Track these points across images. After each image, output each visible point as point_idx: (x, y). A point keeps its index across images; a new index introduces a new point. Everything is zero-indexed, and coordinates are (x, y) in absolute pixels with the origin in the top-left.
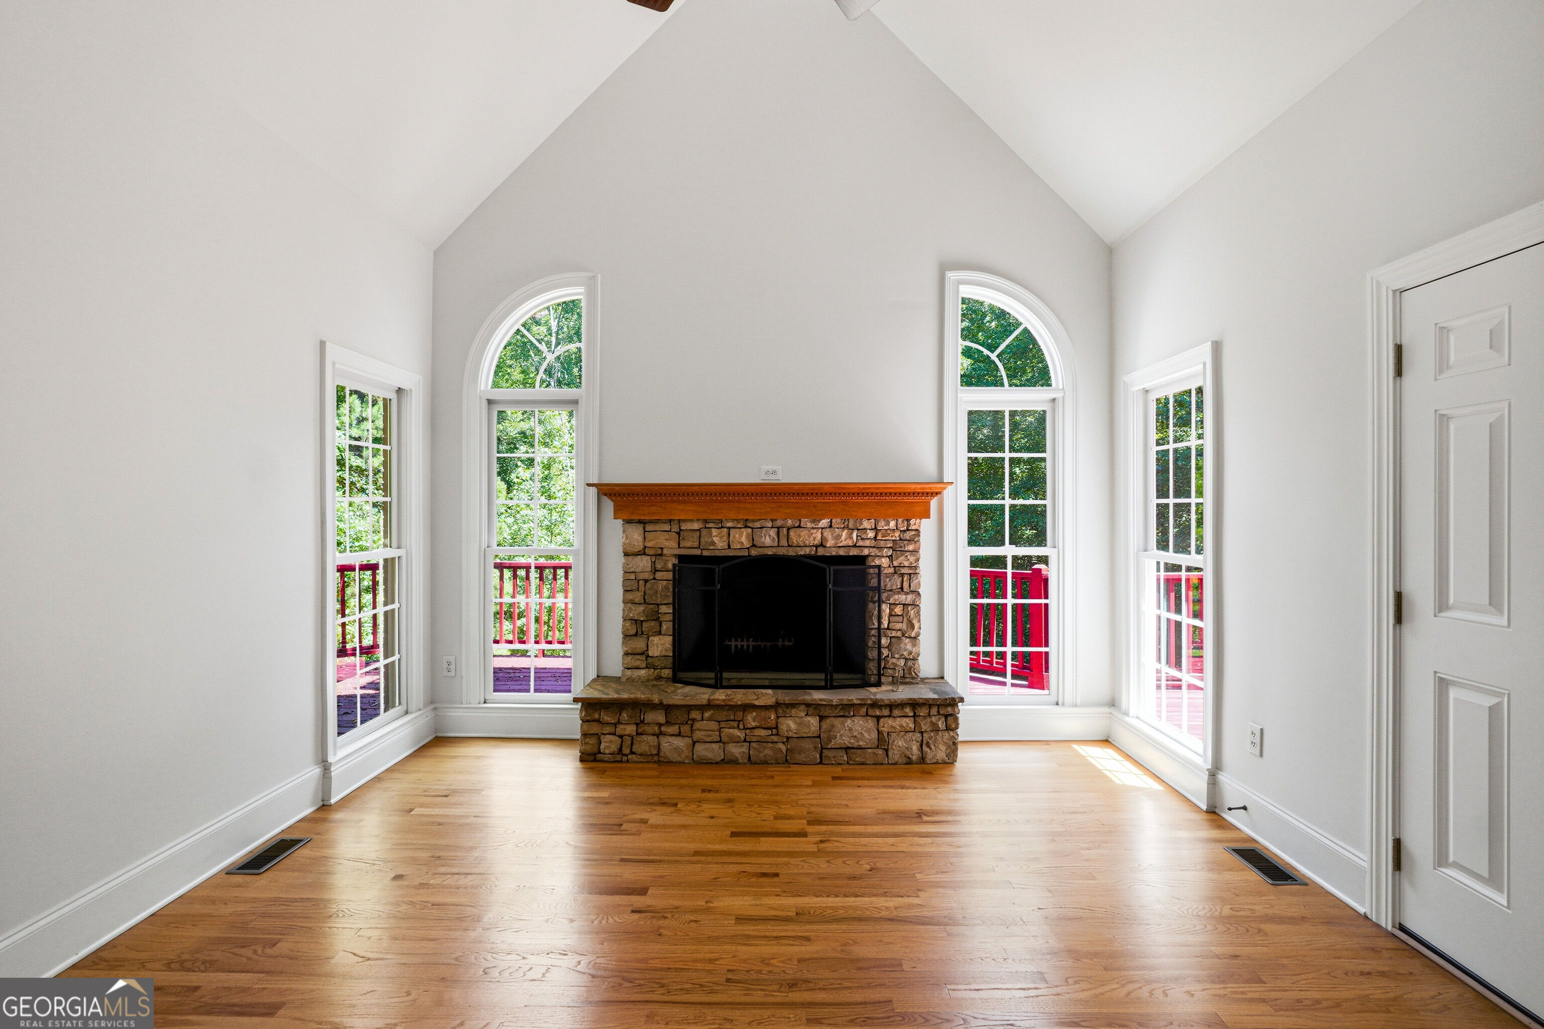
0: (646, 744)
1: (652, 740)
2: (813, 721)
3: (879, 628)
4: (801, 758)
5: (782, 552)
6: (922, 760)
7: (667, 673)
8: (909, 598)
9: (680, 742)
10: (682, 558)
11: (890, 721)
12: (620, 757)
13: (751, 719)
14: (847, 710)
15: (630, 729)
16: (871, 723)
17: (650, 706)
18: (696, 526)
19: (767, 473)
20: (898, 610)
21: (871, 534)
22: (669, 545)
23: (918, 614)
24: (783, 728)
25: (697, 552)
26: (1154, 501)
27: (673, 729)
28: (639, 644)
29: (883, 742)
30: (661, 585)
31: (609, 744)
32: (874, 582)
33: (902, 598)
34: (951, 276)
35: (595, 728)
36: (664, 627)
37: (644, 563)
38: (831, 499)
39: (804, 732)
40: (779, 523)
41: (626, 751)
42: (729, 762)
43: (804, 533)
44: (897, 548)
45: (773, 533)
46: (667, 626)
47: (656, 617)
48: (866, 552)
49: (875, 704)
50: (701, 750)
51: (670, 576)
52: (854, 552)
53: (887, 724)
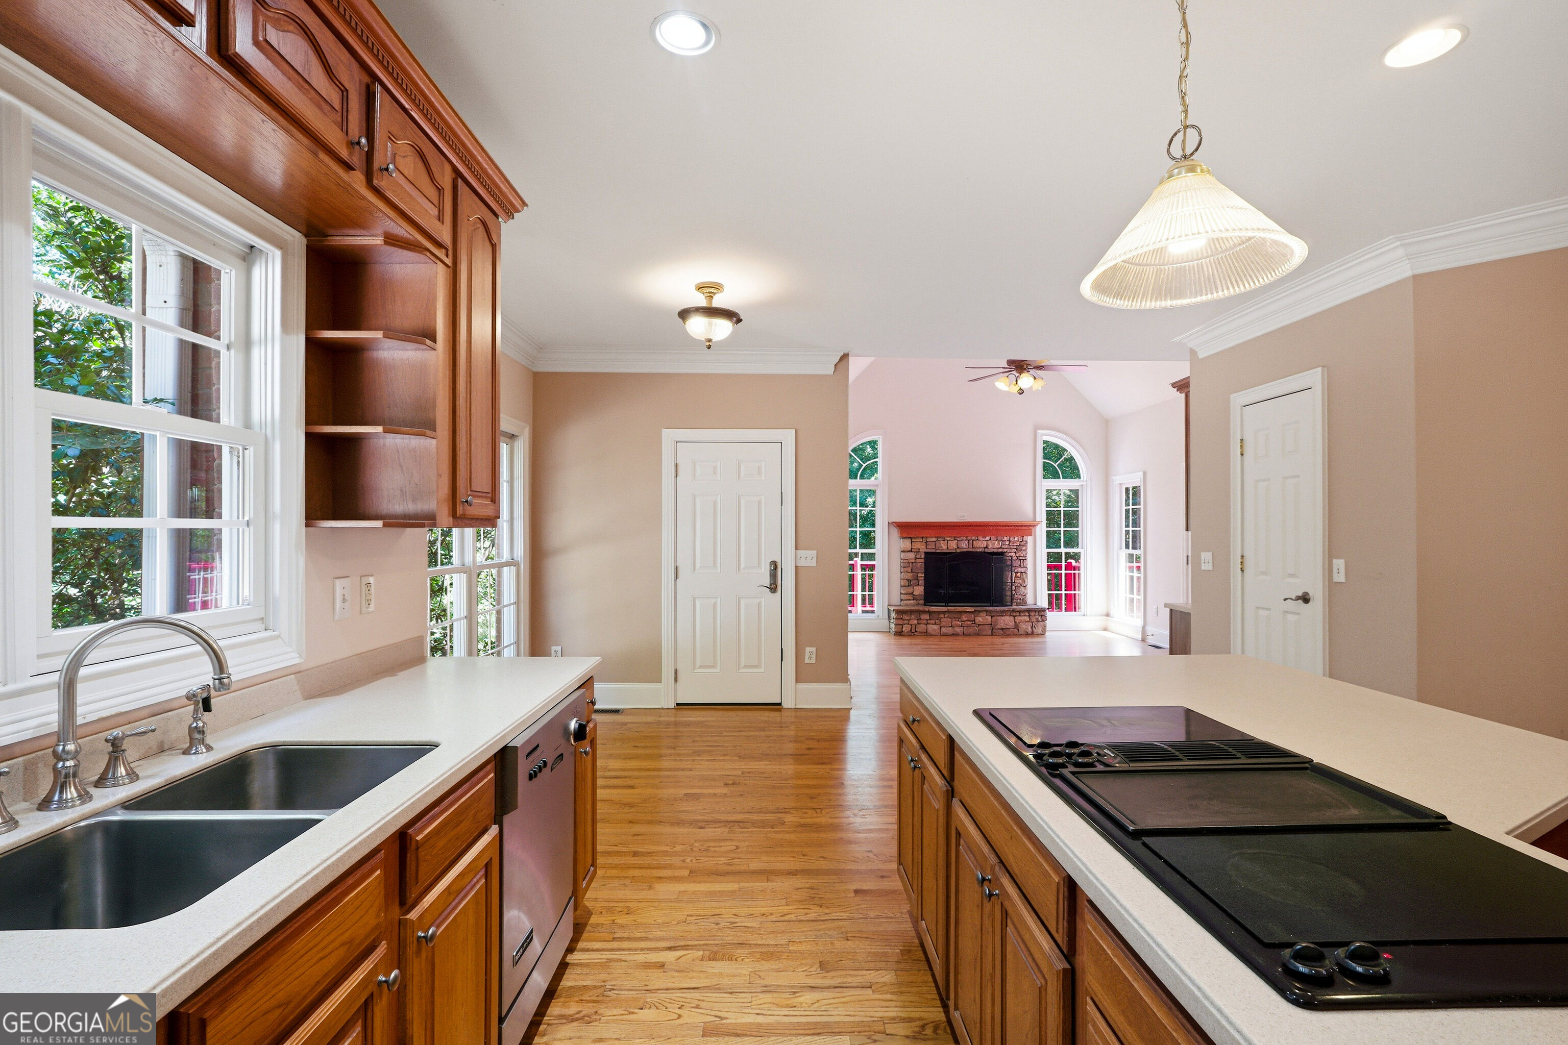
0: (921, 628)
1: (924, 626)
2: (989, 618)
3: (1012, 583)
4: (985, 633)
5: (970, 550)
6: (1032, 633)
7: (922, 602)
8: (1023, 570)
9: (935, 627)
10: (926, 553)
11: (1019, 618)
12: (912, 634)
13: (964, 618)
14: (1002, 613)
15: (916, 622)
16: (1012, 618)
17: (924, 612)
18: (934, 539)
19: (961, 517)
20: (1019, 575)
21: (1007, 543)
22: (923, 549)
23: (1027, 577)
24: (977, 621)
25: (934, 551)
26: (1124, 529)
27: (933, 622)
28: (910, 590)
29: (1016, 626)
30: (919, 565)
31: (906, 628)
32: (1009, 563)
33: (1020, 570)
34: (1040, 432)
35: (900, 622)
36: (920, 582)
37: (911, 556)
38: (992, 528)
39: (985, 622)
40: (969, 538)
41: (913, 631)
42: (955, 635)
43: (980, 543)
44: (1018, 549)
45: (966, 542)
46: (922, 582)
47: (917, 578)
48: (1005, 550)
49: (1014, 611)
50: (944, 630)
51: (923, 560)
52: (1000, 550)
53: (1018, 619)
